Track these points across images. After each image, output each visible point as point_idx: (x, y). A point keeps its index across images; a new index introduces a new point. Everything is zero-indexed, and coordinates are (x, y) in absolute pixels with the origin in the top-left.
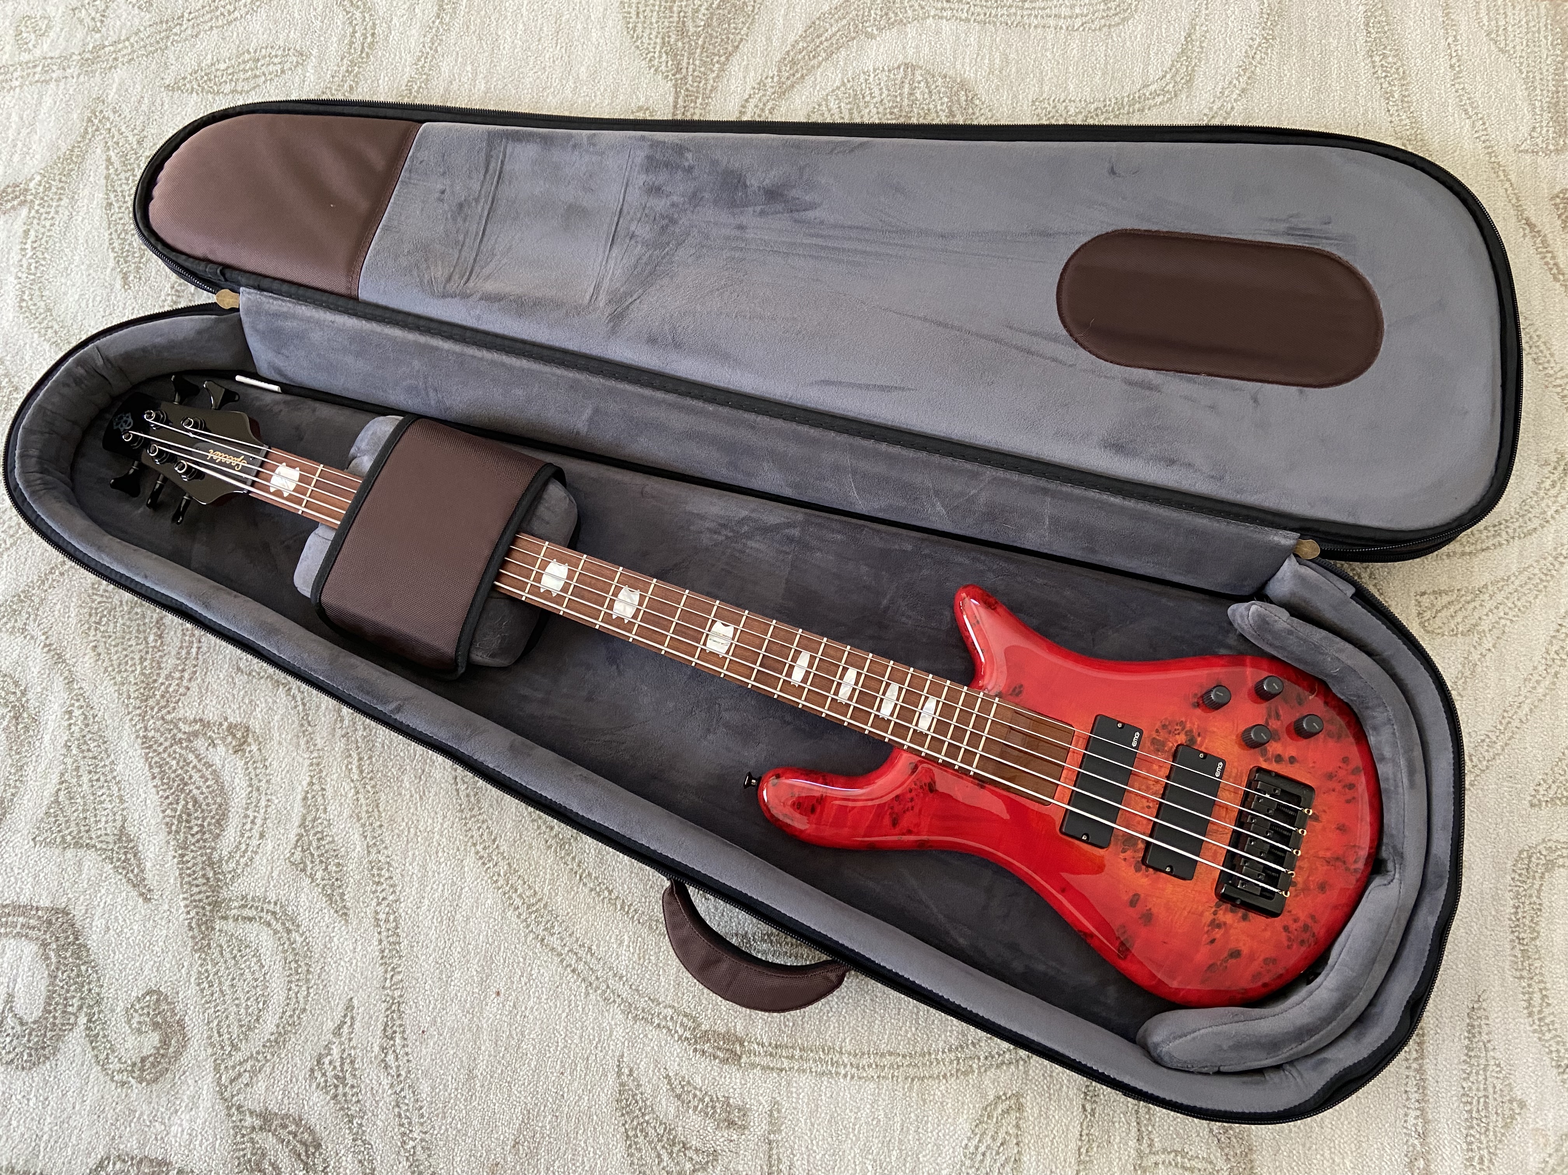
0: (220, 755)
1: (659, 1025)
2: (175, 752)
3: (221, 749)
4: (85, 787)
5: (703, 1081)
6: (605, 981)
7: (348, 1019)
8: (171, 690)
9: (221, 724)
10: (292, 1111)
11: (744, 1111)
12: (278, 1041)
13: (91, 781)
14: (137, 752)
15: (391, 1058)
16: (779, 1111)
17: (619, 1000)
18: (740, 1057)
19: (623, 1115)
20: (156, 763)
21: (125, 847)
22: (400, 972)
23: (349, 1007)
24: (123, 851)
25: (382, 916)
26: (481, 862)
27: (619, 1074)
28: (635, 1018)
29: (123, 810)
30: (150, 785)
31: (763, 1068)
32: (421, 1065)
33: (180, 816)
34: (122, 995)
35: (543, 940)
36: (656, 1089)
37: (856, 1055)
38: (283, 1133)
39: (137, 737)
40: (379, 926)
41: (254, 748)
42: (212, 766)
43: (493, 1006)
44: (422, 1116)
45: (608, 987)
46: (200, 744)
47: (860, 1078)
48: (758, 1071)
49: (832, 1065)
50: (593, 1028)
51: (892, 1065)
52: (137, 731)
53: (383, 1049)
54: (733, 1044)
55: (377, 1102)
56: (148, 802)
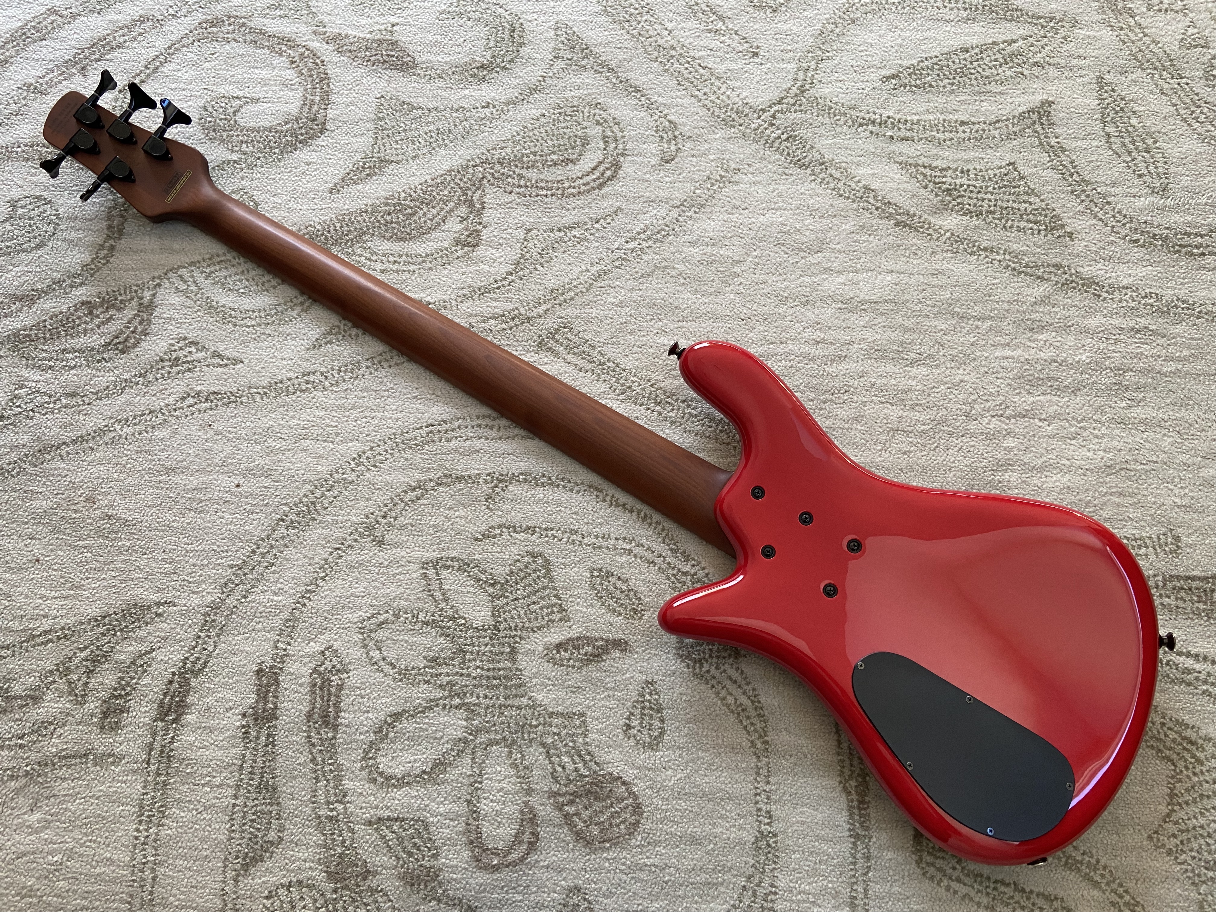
0: (454, 226)
1: (199, 637)
2: (455, 192)
3: (458, 227)
4: (425, 128)
5: (145, 685)
6: (242, 582)
7: (225, 361)
8: (509, 180)
9: (480, 223)
10: (153, 327)
11: (116, 727)
12: (211, 308)
13: (430, 132)
14: (456, 162)
15: (191, 401)
16: (113, 763)
17: (224, 596)
18: (162, 720)
19: (123, 611)
20: (445, 179)
21: (374, 166)
22: (262, 398)
23: (236, 361)
24: (372, 165)
25: (311, 378)
26: (355, 456)
27: (158, 604)
28: (207, 614)
29: (407, 160)
30: (428, 178)
31: (152, 744)
32: (182, 427)
33: (401, 204)
34: (255, 183)
35: (283, 520)
36: (142, 640)
37: (155, 841)
38: (136, 323)
39: (469, 161)
40: (304, 375)
41: (460, 253)
42: (444, 222)
43: (227, 482)
44: (140, 433)
45: (237, 585)
46: (463, 210)
47: (135, 846)
48: (149, 739)
49: (149, 816)
50: (201, 575)
51: (144, 880)
52: (473, 159)
53: (199, 393)
54: (176, 711)
55: (155, 395)
56: (413, 178)
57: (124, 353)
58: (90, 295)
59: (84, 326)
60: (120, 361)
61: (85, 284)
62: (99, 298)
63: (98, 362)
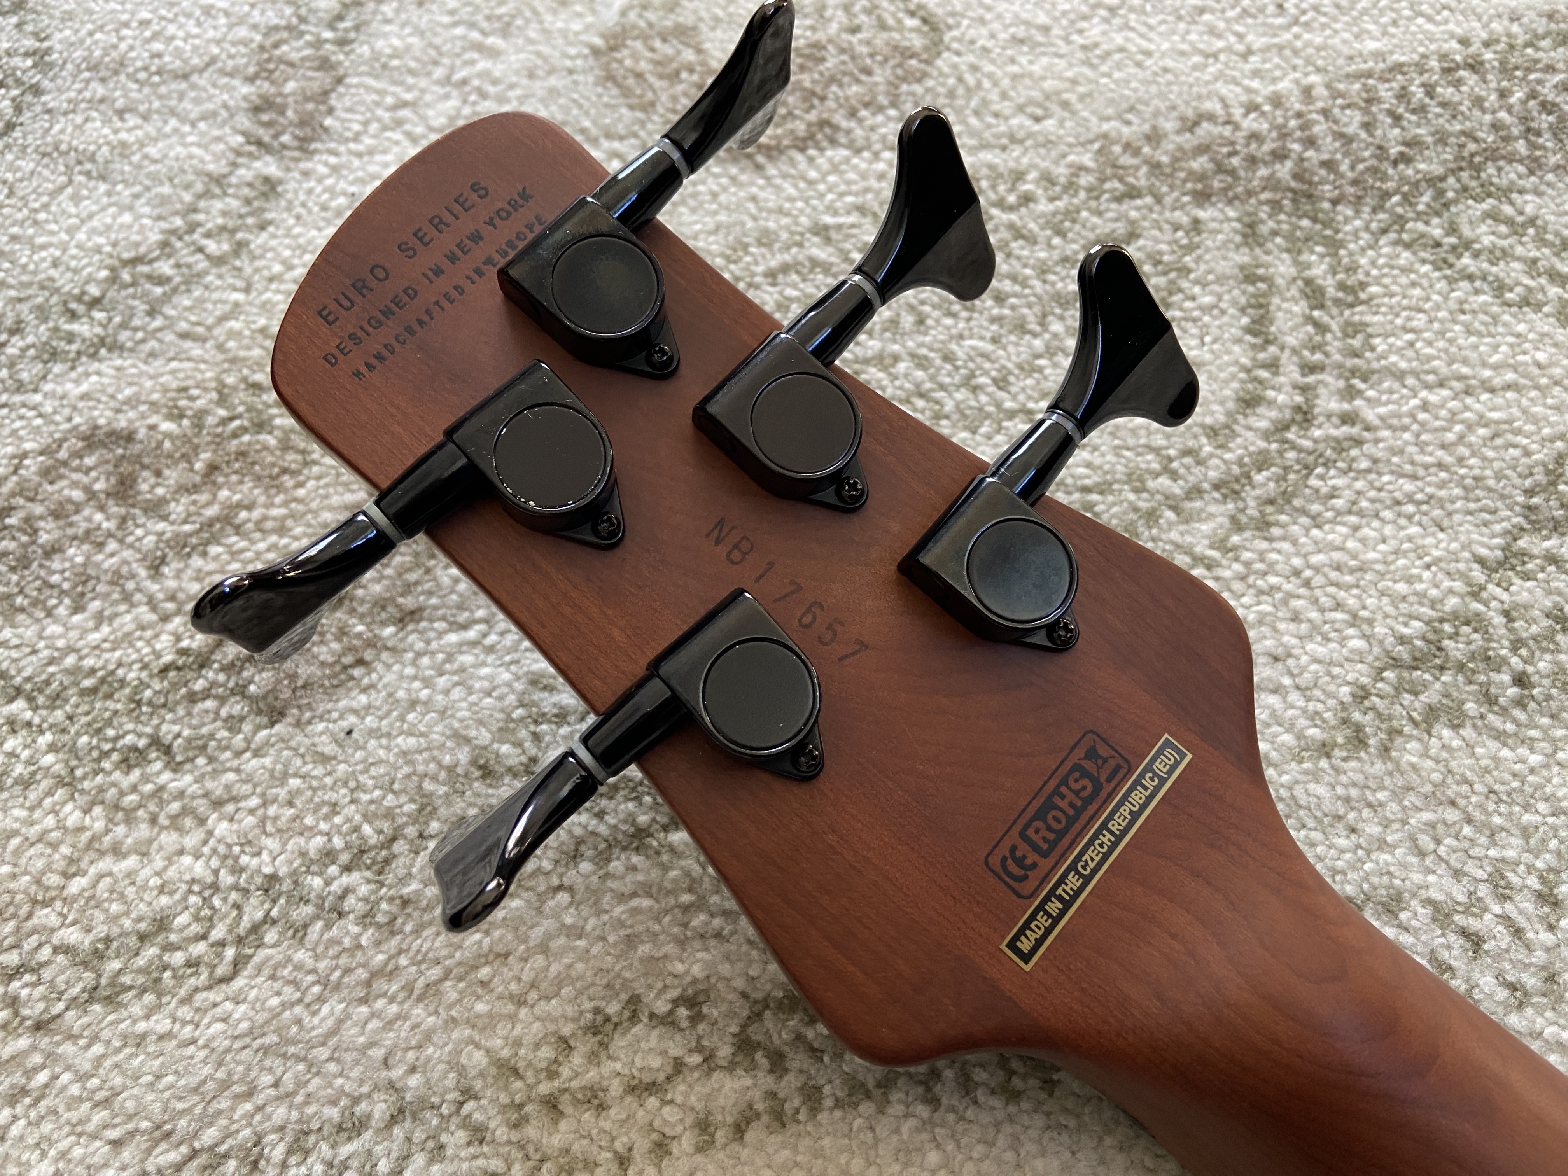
57: (276, 715)
58: (132, 402)
59: (76, 554)
60: (251, 764)
61: (116, 347)
62: (177, 415)
63: (126, 765)
